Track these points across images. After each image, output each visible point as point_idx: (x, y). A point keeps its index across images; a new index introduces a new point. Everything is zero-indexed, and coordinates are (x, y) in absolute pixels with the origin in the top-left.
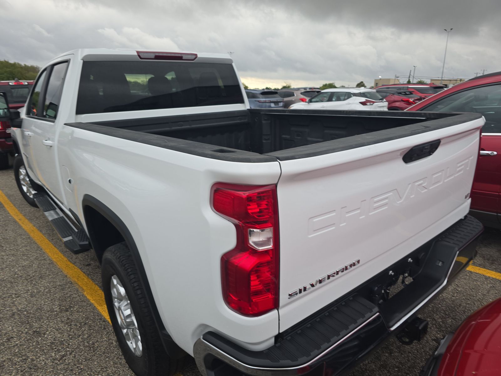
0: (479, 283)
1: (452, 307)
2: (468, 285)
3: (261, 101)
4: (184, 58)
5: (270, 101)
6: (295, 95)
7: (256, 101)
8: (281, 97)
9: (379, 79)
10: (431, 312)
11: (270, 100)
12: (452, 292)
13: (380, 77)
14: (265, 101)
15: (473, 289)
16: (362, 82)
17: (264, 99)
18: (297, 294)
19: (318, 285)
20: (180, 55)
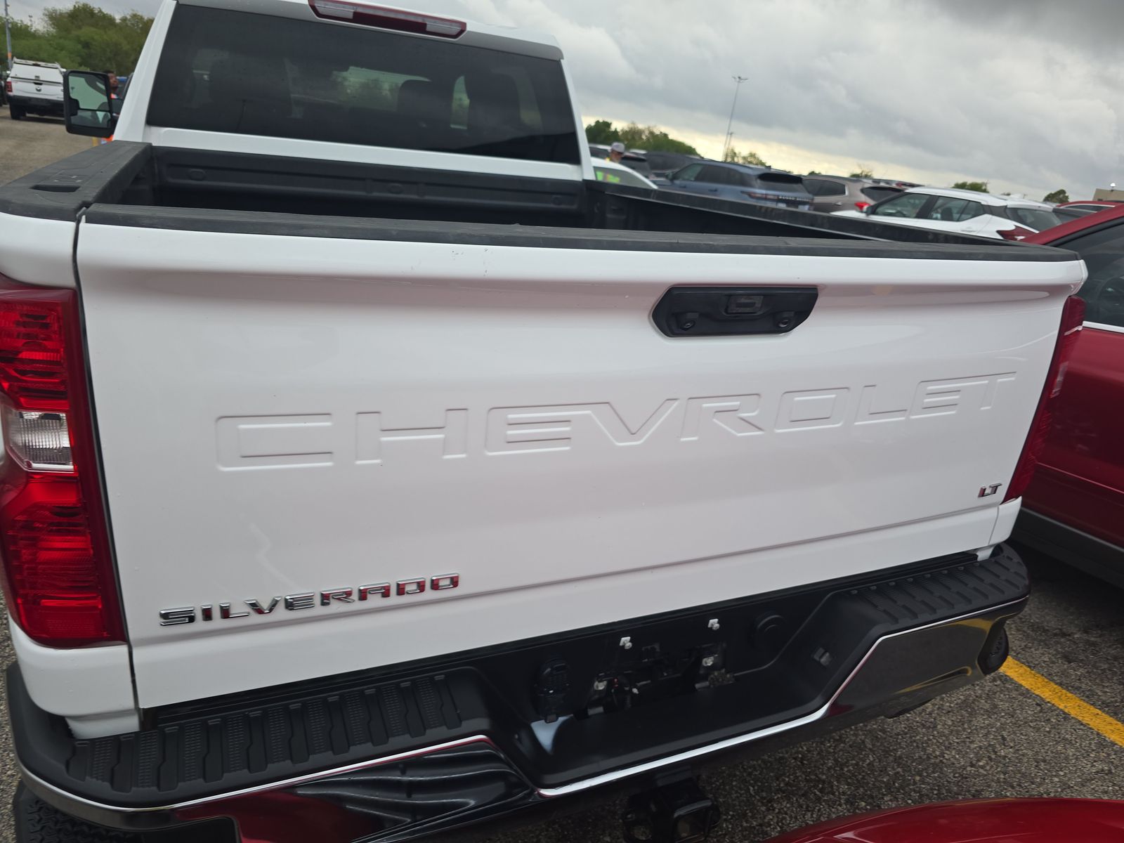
0: (1071, 752)
1: (949, 791)
2: (1037, 747)
3: (755, 193)
4: (429, 28)
5: (776, 198)
6: (847, 193)
7: (743, 192)
8: (809, 192)
9: (1110, 189)
10: (880, 788)
11: (778, 196)
12: (976, 754)
13: (1113, 185)
14: (764, 196)
15: (1044, 761)
16: (1063, 192)
17: (764, 192)
18: (192, 619)
19: (281, 613)
20: (420, 20)
